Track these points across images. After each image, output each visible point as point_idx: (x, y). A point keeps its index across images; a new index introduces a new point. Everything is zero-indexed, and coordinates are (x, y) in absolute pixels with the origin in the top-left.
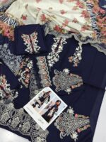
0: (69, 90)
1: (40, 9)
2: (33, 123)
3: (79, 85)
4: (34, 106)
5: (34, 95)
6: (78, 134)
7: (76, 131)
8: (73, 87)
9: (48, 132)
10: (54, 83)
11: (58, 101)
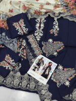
0: (55, 54)
1: (20, 2)
2: (37, 82)
3: (62, 48)
4: (34, 70)
5: (32, 63)
6: (70, 81)
7: (68, 80)
8: (58, 51)
9: (48, 85)
10: (44, 51)
11: (50, 63)
